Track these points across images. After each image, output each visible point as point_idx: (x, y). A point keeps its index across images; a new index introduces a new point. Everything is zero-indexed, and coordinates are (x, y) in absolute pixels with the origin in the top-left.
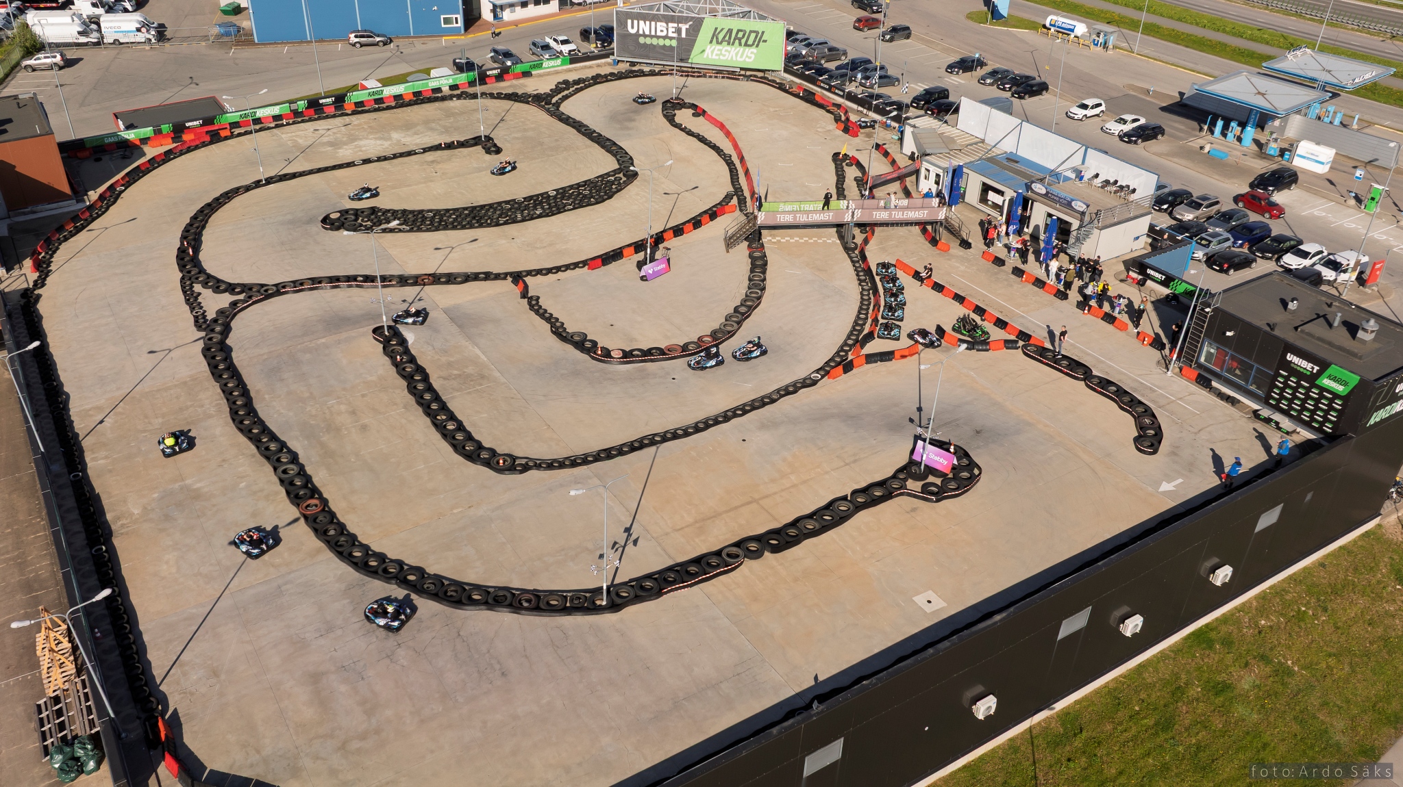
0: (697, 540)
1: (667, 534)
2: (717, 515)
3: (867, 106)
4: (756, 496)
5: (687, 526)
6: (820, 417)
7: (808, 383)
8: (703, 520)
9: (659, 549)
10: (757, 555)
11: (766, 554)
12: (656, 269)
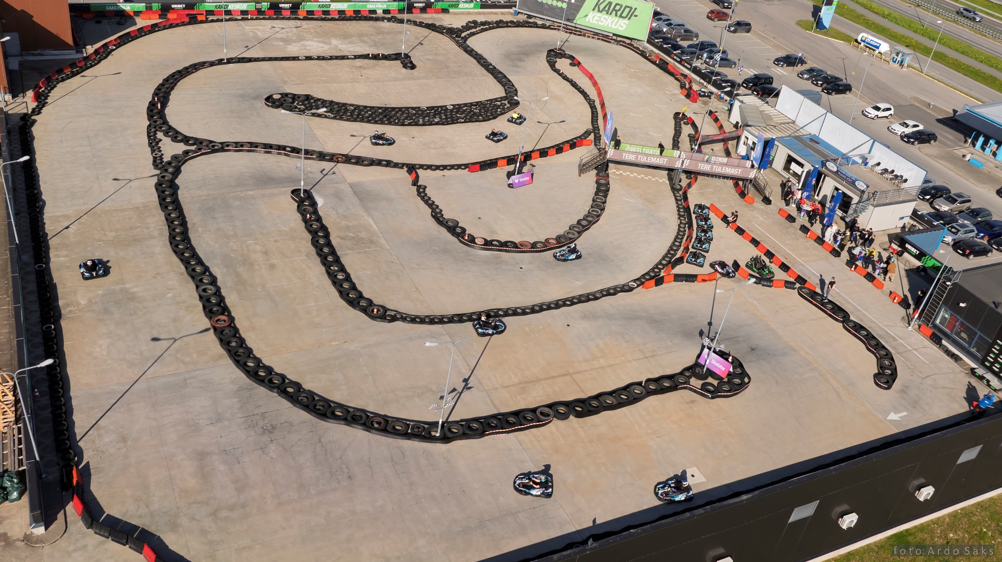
0: (519, 398)
1: (496, 389)
3: (707, 80)
4: (571, 371)
5: (513, 385)
6: (631, 317)
7: (626, 289)
8: (526, 383)
9: (488, 399)
10: (564, 417)
11: (571, 417)
12: (521, 180)
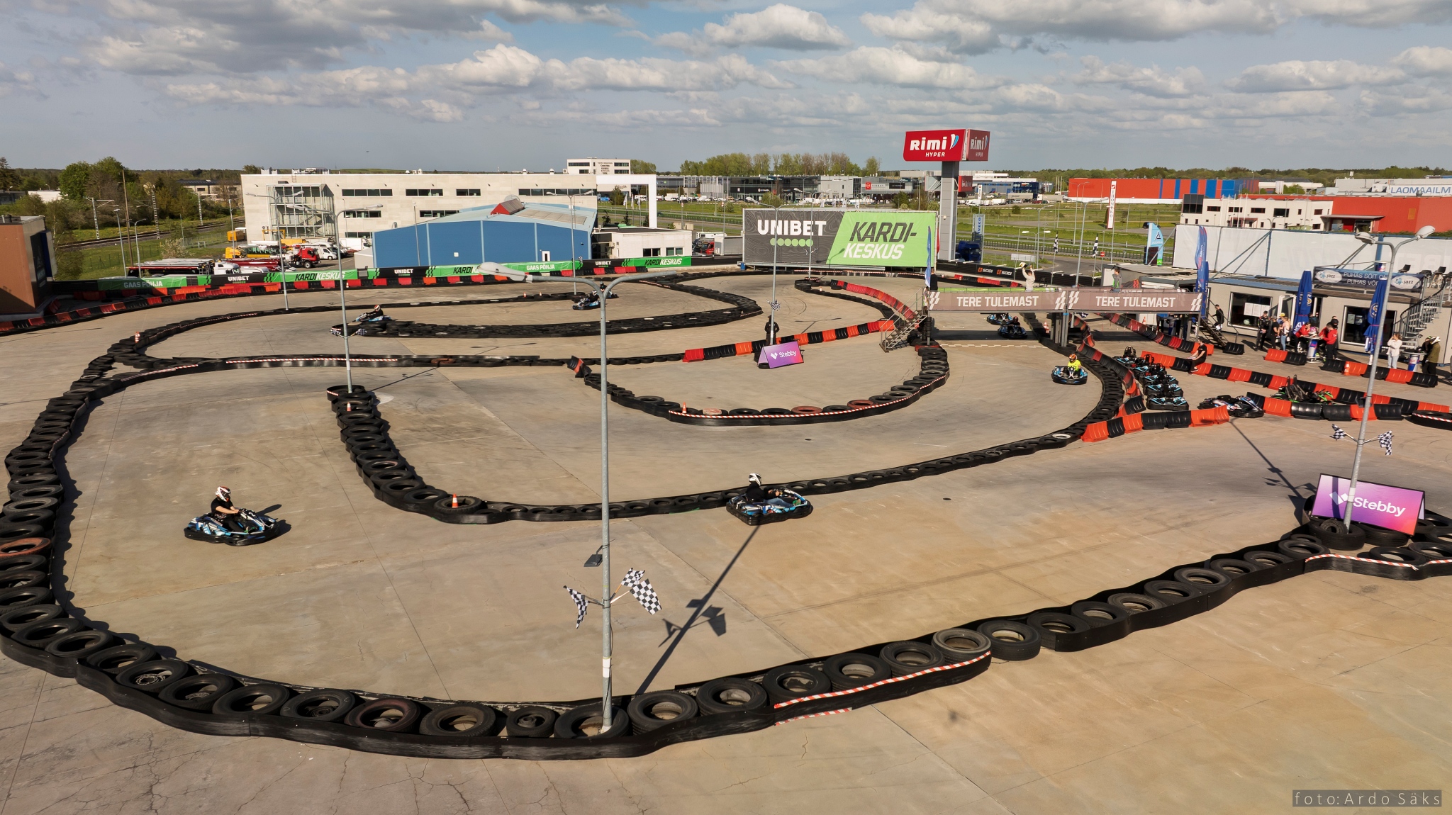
1: (791, 612)
2: (905, 588)
4: (992, 564)
5: (840, 602)
6: (1088, 476)
7: (1048, 443)
8: (877, 593)
9: (770, 636)
10: (1025, 652)
11: (1044, 651)
12: (783, 355)
